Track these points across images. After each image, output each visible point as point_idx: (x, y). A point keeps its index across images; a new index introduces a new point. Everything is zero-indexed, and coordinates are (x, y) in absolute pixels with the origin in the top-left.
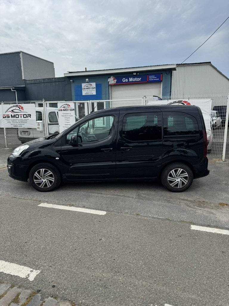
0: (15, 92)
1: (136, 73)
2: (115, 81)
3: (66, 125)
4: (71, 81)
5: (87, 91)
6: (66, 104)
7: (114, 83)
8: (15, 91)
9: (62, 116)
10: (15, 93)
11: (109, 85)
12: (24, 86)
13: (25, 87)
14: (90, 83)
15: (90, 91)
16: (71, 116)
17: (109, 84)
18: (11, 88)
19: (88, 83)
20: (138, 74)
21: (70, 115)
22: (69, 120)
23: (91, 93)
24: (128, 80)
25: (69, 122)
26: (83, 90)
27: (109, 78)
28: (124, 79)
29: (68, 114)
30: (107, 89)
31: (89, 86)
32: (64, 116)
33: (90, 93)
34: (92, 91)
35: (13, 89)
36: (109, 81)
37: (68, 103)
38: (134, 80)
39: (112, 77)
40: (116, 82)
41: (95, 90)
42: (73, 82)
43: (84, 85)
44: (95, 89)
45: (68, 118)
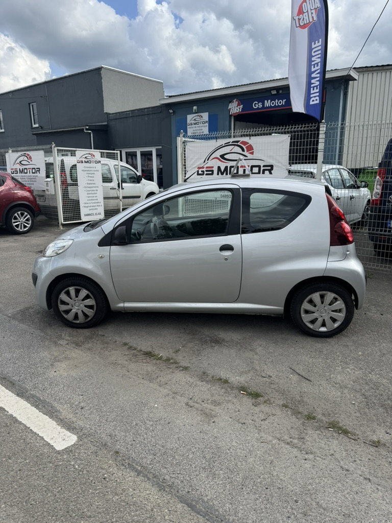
0: (90, 133)
1: (275, 91)
2: (240, 108)
3: (89, 184)
4: (171, 111)
5: (194, 129)
6: (89, 154)
7: (238, 111)
8: (90, 131)
9: (83, 170)
10: (90, 135)
11: (231, 116)
12: (106, 123)
13: (106, 126)
14: (200, 114)
15: (198, 128)
16: (97, 171)
17: (230, 113)
18: (84, 128)
19: (197, 114)
20: (281, 92)
21: (95, 169)
22: (93, 177)
23: (201, 131)
24: (263, 104)
25: (93, 180)
26: (188, 127)
27: (230, 102)
28: (256, 104)
29: (91, 168)
30: (227, 123)
31: (198, 118)
32: (86, 171)
33: (199, 131)
34: (202, 128)
35: (87, 129)
36: (229, 107)
37: (91, 153)
38: (273, 103)
39: (235, 101)
40: (242, 109)
41: (206, 126)
42: (173, 113)
43: (190, 118)
44: (207, 124)
45: (91, 174)
